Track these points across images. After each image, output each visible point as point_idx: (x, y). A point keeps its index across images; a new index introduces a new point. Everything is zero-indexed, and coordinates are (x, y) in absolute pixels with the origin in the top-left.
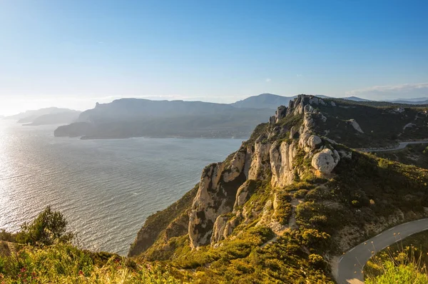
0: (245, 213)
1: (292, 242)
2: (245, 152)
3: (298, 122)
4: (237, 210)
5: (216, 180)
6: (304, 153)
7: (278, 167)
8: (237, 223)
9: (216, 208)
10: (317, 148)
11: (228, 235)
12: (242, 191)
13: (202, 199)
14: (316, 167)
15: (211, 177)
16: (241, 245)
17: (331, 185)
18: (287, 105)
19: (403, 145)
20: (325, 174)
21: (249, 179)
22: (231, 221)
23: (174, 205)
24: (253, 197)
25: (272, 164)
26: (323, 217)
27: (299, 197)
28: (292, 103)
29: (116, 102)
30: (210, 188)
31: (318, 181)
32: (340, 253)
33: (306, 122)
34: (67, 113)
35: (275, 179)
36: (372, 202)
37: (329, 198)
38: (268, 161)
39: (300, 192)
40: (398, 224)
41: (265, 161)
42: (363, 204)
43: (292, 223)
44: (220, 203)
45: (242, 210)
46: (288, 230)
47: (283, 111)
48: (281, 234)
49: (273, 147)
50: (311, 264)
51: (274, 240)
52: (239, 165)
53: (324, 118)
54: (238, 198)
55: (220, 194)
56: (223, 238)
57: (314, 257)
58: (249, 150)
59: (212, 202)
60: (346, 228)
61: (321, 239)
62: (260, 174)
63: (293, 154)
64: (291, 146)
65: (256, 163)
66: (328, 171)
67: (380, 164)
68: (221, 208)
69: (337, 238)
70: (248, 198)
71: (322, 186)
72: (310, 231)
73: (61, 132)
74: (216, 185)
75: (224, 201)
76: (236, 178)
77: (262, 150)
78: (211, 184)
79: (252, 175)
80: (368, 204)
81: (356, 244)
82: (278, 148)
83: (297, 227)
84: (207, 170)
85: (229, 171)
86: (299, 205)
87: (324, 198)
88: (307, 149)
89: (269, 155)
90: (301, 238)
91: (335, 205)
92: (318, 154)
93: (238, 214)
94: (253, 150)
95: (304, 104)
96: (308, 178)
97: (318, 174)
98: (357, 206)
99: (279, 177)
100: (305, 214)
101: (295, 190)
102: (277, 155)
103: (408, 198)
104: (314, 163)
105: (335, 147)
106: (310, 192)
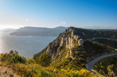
0: (60, 54)
1: (77, 61)
2: (59, 39)
3: (70, 33)
4: (58, 53)
5: (52, 46)
6: (75, 40)
7: (68, 43)
8: (58, 56)
9: (52, 53)
10: (79, 39)
11: (55, 59)
12: (59, 49)
13: (48, 51)
14: (79, 43)
15: (51, 45)
16: (66, 62)
17: (83, 47)
18: (67, 29)
19: (94, 39)
20: (81, 45)
21: (60, 46)
22: (56, 56)
23: (41, 52)
24: (62, 50)
25: (66, 42)
26: (82, 55)
27: (76, 50)
28: (69, 29)
29: (25, 27)
30: (51, 48)
31: (80, 47)
32: (87, 63)
33: (72, 33)
34: (13, 29)
35: (67, 46)
36: (93, 51)
37: (83, 50)
38: (65, 42)
39: (76, 49)
40: (98, 56)
41: (64, 42)
42: (91, 52)
43: (76, 56)
44: (53, 52)
45: (59, 53)
46: (75, 58)
47: (66, 30)
48: (73, 59)
49: (67, 38)
50: (82, 66)
51: (72, 60)
52: (58, 43)
53: (77, 32)
54: (58, 50)
55: (53, 49)
56: (54, 60)
57: (83, 64)
58: (60, 39)
59: (51, 51)
60: (88, 58)
61: (83, 60)
62: (63, 45)
63: (72, 40)
64: (71, 38)
65: (62, 42)
66: (82, 44)
67: (94, 43)
68: (53, 53)
69: (86, 60)
70: (60, 50)
71: (81, 48)
72: (80, 58)
73: (11, 34)
74: (52, 47)
75: (54, 51)
76: (57, 46)
77: (64, 39)
78: (51, 47)
79: (61, 45)
80: (92, 52)
81: (90, 61)
82: (68, 39)
83: (77, 57)
84: (50, 44)
85: (55, 44)
86: (77, 52)
87: (82, 51)
88: (76, 39)
89: (65, 40)
90: (78, 60)
91: (85, 52)
92: (79, 40)
93: (58, 54)
94: (61, 39)
95: (72, 29)
96: (78, 46)
97: (80, 45)
98: (89, 52)
99: (68, 45)
100: (78, 54)
101: (75, 48)
102: (68, 40)
103: (100, 50)
104: (79, 42)
105: (83, 39)
106: (79, 49)
